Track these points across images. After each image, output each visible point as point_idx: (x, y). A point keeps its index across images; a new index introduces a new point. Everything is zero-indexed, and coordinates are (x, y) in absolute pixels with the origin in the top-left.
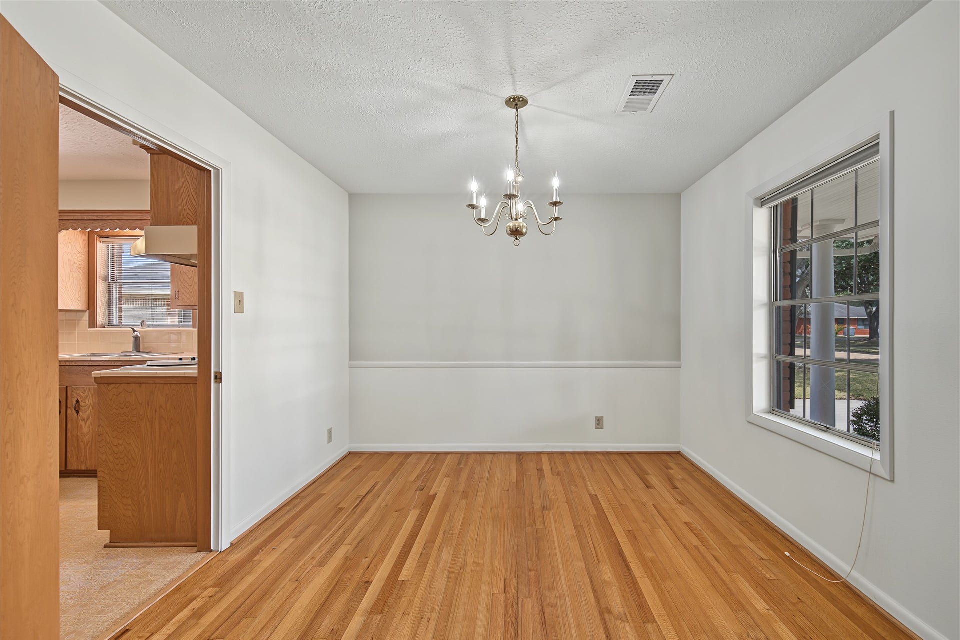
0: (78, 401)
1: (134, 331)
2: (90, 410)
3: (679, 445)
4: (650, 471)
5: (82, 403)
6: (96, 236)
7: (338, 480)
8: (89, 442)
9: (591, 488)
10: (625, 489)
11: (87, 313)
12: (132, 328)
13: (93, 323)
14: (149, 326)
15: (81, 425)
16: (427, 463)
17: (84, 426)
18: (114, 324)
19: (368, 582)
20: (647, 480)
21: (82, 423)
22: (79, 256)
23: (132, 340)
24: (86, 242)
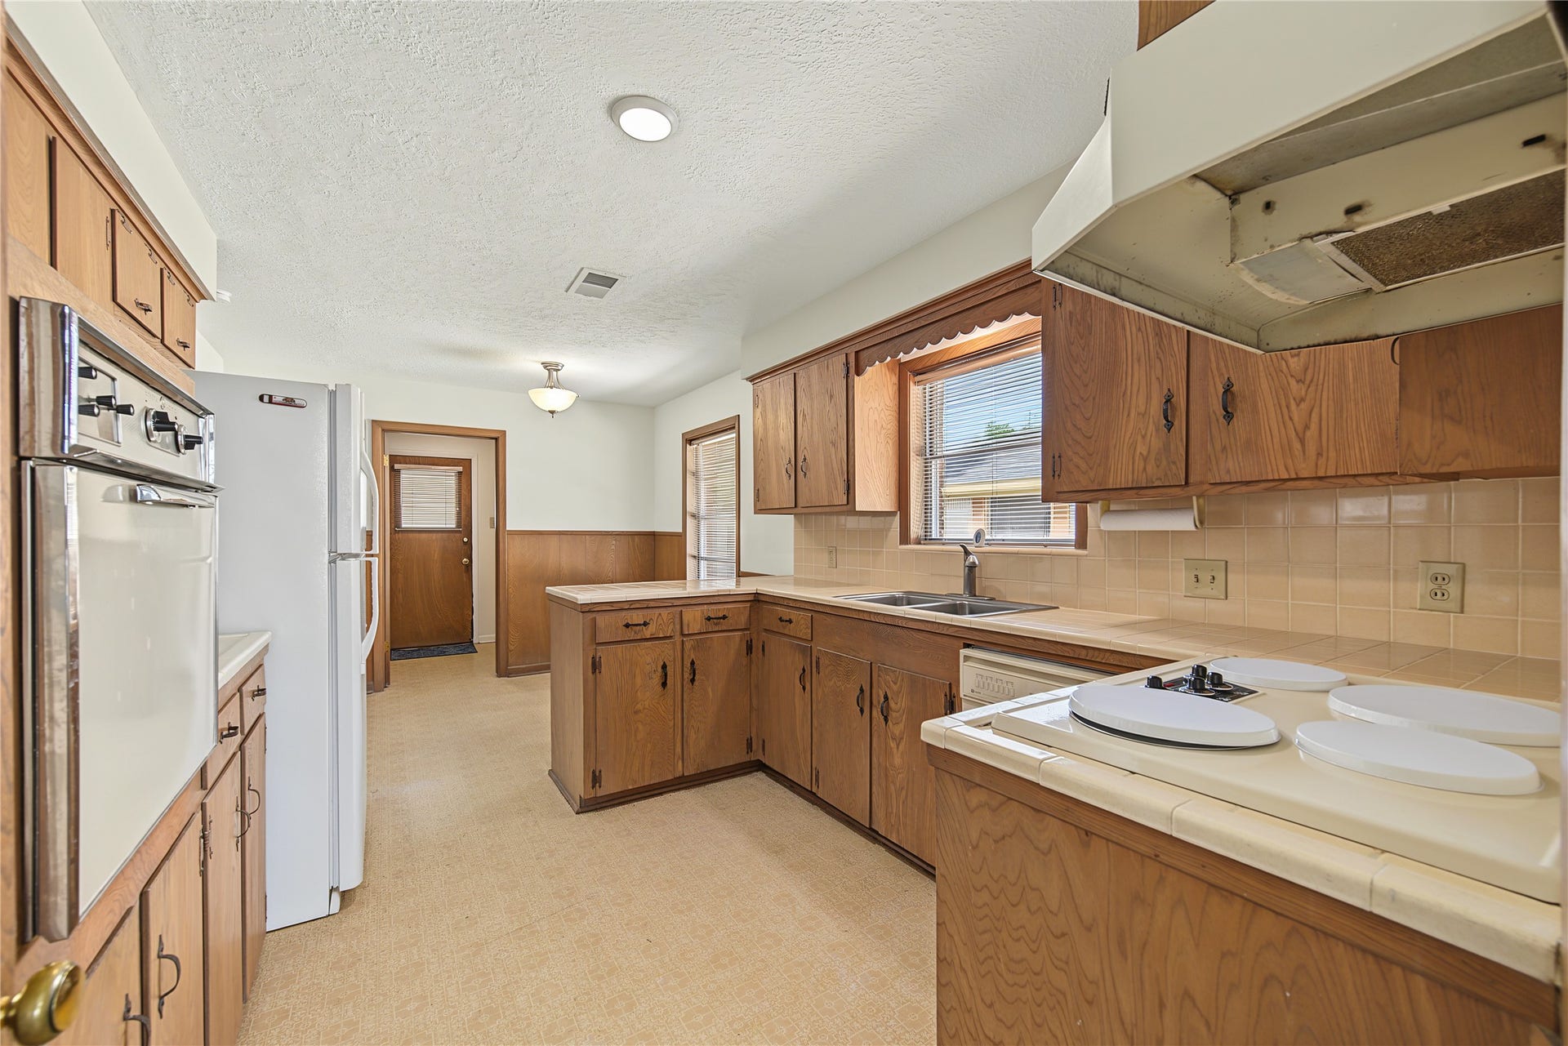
0: (886, 698)
1: (967, 553)
2: (904, 720)
5: (892, 704)
6: (909, 373)
8: (902, 788)
11: (897, 518)
12: (962, 546)
13: (905, 538)
14: (989, 543)
15: (891, 748)
17: (895, 750)
18: (933, 537)
21: (893, 744)
22: (887, 413)
23: (961, 572)
24: (896, 387)
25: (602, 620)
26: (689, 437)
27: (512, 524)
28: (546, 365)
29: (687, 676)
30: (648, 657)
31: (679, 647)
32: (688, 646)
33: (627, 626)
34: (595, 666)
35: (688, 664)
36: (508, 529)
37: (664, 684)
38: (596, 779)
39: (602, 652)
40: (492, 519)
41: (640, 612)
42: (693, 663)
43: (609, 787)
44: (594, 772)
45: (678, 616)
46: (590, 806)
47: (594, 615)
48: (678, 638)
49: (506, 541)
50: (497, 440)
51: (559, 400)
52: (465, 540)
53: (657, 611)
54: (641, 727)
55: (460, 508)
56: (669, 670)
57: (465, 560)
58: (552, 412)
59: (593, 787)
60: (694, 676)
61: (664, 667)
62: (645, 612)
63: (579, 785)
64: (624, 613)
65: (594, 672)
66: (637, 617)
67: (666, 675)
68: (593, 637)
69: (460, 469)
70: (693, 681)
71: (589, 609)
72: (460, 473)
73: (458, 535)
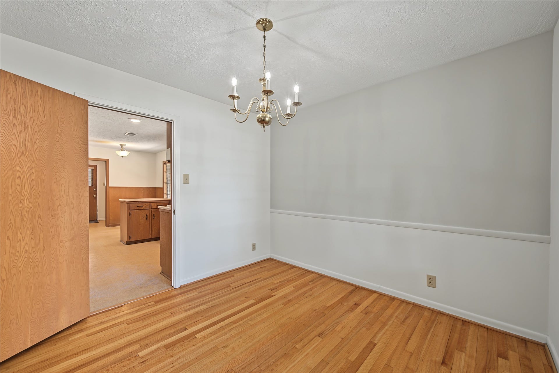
3: (547, 336)
4: (468, 349)
7: (246, 271)
9: (378, 337)
10: (412, 354)
16: (295, 275)
19: (186, 329)
20: (451, 357)
25: (131, 205)
26: (165, 162)
27: (111, 184)
28: (120, 145)
29: (152, 217)
30: (143, 213)
31: (150, 211)
32: (153, 211)
33: (138, 206)
34: (130, 214)
35: (152, 215)
36: (109, 186)
37: (147, 219)
38: (130, 238)
39: (131, 212)
40: (104, 183)
41: (141, 204)
42: (154, 215)
43: (133, 239)
44: (129, 236)
45: (150, 205)
46: (128, 243)
47: (129, 204)
48: (150, 209)
49: (109, 190)
50: (106, 162)
51: (125, 154)
52: (95, 189)
53: (145, 203)
54: (141, 227)
55: (93, 180)
56: (148, 216)
57: (95, 195)
58: (123, 157)
59: (130, 239)
60: (154, 217)
61: (147, 215)
62: (142, 204)
63: (126, 239)
64: (137, 204)
65: (130, 216)
66: (140, 205)
67: (147, 217)
68: (129, 208)
69: (93, 168)
70: (154, 218)
71: (128, 203)
72: (93, 169)
73: (92, 188)
